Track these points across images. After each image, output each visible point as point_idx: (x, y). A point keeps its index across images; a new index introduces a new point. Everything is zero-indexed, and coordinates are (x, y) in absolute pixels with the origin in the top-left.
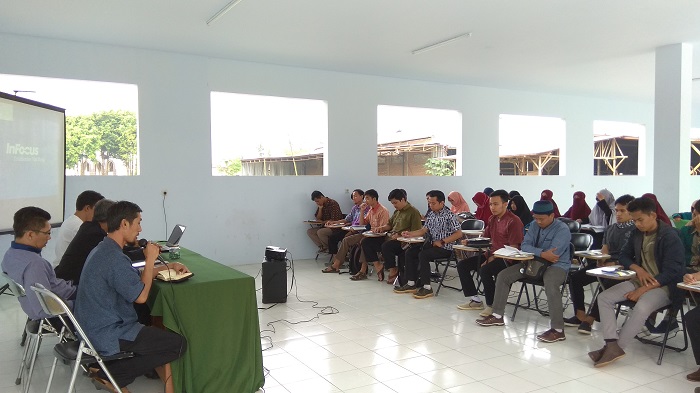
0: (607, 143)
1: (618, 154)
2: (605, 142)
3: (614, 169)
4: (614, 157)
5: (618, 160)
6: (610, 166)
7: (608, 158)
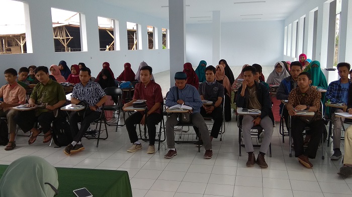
0: (60, 28)
1: (68, 36)
2: (59, 27)
3: (65, 45)
4: (65, 38)
5: (67, 40)
6: (63, 43)
7: (61, 38)
